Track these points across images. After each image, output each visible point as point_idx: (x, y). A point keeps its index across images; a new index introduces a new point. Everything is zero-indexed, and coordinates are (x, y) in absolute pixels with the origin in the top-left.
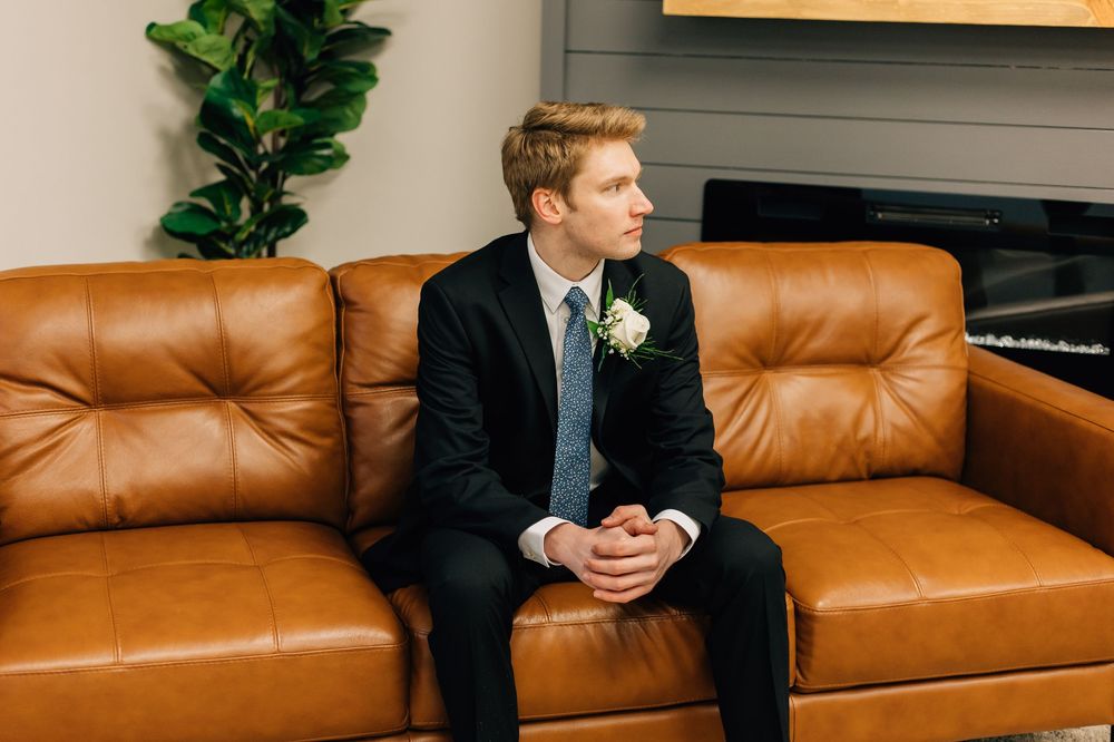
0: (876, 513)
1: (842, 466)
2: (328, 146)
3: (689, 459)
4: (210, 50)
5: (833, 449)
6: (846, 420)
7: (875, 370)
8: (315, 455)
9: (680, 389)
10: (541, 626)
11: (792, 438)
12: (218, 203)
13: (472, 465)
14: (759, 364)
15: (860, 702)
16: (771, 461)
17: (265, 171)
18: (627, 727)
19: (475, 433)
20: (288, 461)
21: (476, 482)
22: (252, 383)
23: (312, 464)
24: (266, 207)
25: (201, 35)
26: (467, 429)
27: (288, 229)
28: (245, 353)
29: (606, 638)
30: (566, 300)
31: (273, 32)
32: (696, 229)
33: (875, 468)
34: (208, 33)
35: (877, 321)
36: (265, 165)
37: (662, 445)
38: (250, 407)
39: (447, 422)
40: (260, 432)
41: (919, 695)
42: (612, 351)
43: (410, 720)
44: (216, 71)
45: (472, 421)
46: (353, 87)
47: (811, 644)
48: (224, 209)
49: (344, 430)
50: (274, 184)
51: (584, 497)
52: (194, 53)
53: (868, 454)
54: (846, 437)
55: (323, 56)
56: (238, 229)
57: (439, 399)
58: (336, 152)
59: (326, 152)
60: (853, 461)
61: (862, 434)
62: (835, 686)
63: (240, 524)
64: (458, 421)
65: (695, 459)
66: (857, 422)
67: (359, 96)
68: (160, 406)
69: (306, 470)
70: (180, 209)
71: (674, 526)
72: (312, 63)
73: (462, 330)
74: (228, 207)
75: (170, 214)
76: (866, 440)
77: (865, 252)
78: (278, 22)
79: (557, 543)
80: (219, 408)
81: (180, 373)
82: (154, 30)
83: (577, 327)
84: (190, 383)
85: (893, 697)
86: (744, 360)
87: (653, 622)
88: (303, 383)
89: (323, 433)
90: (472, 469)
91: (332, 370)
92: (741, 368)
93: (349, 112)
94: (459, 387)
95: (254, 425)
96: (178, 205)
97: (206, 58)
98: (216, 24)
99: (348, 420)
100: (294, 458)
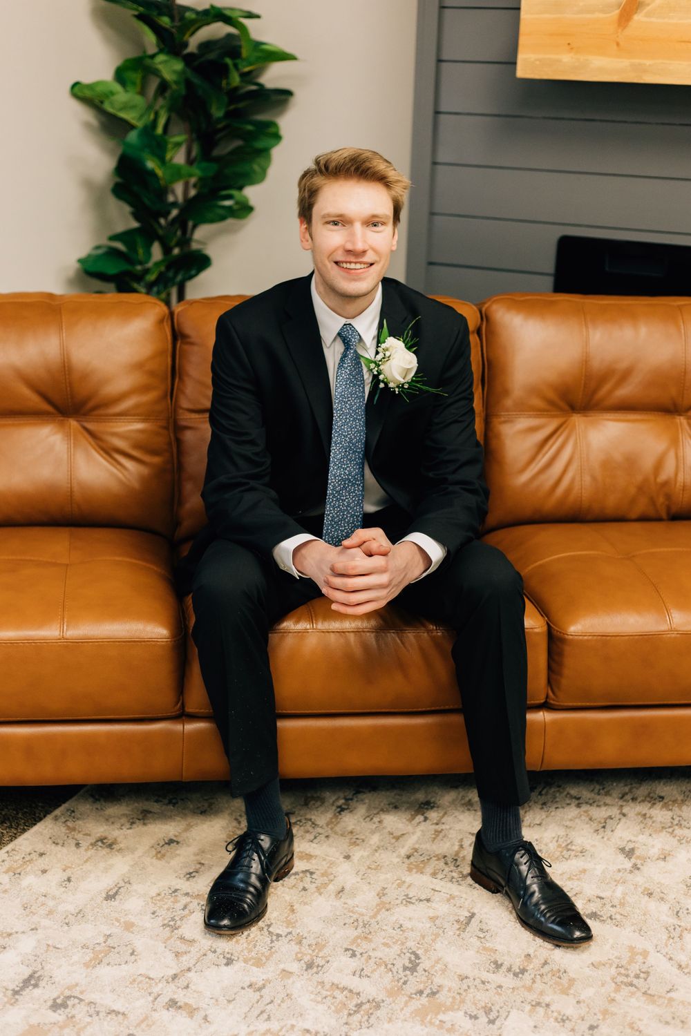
0: (654, 550)
1: (641, 507)
2: (229, 197)
3: (451, 488)
4: (126, 107)
5: (633, 490)
6: (648, 463)
7: (682, 418)
8: (144, 470)
9: (451, 423)
10: (306, 631)
11: (594, 478)
12: (131, 245)
13: (248, 483)
14: (567, 407)
15: (610, 721)
16: (572, 498)
17: (175, 219)
18: (385, 729)
19: (257, 454)
20: (120, 475)
21: (249, 498)
22: (91, 404)
23: (143, 480)
24: (176, 251)
25: (118, 93)
26: (248, 450)
27: (193, 272)
28: (85, 376)
29: (365, 647)
30: (339, 334)
31: (183, 92)
32: (549, 282)
33: (674, 509)
34: (126, 91)
35: (685, 372)
36: (175, 212)
37: (431, 474)
38: (90, 426)
39: (229, 443)
40: (97, 448)
41: (668, 719)
42: (382, 385)
43: (183, 706)
44: (132, 127)
45: (252, 443)
46: (260, 144)
47: (560, 664)
48: (136, 252)
49: (175, 450)
50: (184, 232)
51: (357, 516)
52: (111, 110)
53: (668, 497)
54: (646, 480)
55: (228, 115)
56: (147, 271)
57: (224, 422)
58: (237, 203)
59: (228, 203)
60: (653, 501)
61: (663, 477)
62: (584, 704)
63: (73, 529)
64: (238, 443)
65: (457, 488)
66: (659, 466)
67: (264, 153)
68: (9, 421)
69: (136, 484)
70: (100, 252)
71: (416, 547)
72: (219, 120)
73: (246, 360)
74: (141, 251)
75: (89, 256)
76: (666, 484)
77: (679, 307)
78: (188, 84)
79: (305, 558)
80: (62, 424)
81: (27, 392)
82: (76, 89)
83: (348, 361)
84: (35, 400)
85: (641, 719)
86: (551, 403)
87: (409, 634)
88: (137, 406)
89: (153, 452)
90: (247, 487)
91: (166, 395)
92: (547, 411)
93: (256, 167)
94: (244, 412)
95: (93, 443)
96: (98, 248)
97: (123, 115)
98: (134, 84)
99: (179, 442)
100: (126, 473)
